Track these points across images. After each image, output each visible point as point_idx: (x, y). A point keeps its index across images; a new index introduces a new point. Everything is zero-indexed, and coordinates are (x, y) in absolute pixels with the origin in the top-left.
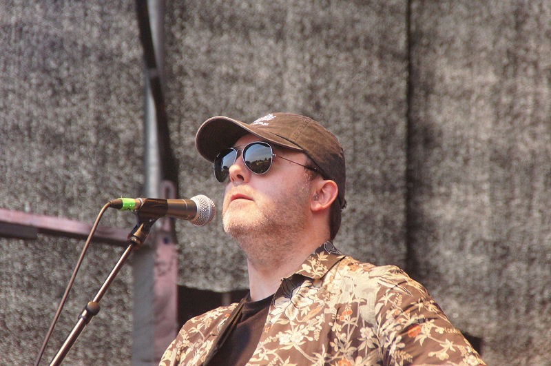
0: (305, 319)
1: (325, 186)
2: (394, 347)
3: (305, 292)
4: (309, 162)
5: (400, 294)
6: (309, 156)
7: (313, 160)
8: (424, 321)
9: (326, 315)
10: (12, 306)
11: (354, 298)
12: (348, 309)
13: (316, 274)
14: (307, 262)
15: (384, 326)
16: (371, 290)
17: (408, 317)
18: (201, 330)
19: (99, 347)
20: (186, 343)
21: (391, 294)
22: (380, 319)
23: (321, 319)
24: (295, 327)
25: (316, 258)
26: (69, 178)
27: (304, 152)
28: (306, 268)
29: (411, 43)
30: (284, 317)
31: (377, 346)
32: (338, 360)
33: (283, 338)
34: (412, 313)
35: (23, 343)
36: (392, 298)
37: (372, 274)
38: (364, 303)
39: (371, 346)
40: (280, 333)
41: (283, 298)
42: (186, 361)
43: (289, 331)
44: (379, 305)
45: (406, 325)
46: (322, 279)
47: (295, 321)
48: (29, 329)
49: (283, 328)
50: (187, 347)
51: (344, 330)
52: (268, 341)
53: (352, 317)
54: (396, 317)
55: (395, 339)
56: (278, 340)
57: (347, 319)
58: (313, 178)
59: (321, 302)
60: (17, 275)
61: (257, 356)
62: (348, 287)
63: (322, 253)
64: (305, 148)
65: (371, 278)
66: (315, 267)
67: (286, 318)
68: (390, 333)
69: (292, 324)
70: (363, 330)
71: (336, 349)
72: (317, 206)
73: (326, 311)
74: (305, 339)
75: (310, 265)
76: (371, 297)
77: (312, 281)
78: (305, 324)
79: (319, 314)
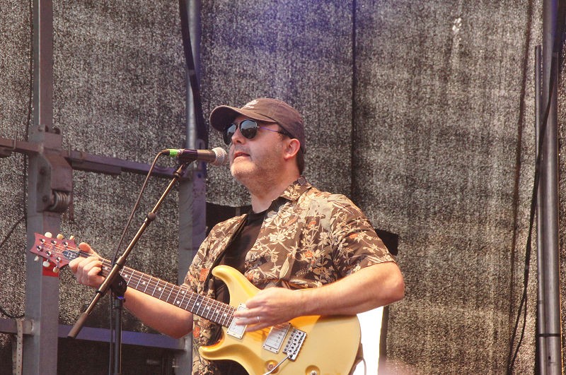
0: (286, 225)
1: (292, 143)
2: (341, 245)
3: (286, 209)
4: (281, 128)
5: (347, 213)
6: (280, 126)
7: (283, 128)
8: (360, 231)
9: (299, 224)
10: (108, 215)
11: (318, 214)
12: (314, 221)
13: (293, 197)
14: (287, 190)
15: (335, 232)
16: (329, 209)
17: (350, 228)
18: (224, 230)
19: (159, 240)
20: (214, 238)
21: (341, 213)
22: (332, 228)
23: (296, 226)
24: (280, 230)
25: (293, 187)
26: (142, 136)
27: (277, 123)
28: (287, 193)
29: (355, 54)
30: (273, 224)
31: (329, 244)
32: (304, 251)
33: (272, 237)
34: (352, 226)
35: (114, 237)
36: (341, 215)
37: (330, 199)
38: (324, 217)
39: (325, 244)
40: (271, 234)
41: (273, 212)
42: (214, 249)
43: (276, 233)
44: (333, 219)
45: (348, 232)
46: (297, 200)
47: (280, 227)
48: (117, 229)
49: (272, 231)
50: (215, 241)
51: (310, 233)
52: (263, 238)
53: (315, 225)
54: (343, 227)
55: (341, 241)
56: (269, 239)
57: (312, 227)
58: (283, 139)
59: (296, 214)
60: (110, 195)
61: (256, 247)
62: (314, 207)
63: (297, 185)
64: (277, 120)
65: (329, 201)
66: (293, 193)
67: (274, 225)
68: (338, 236)
69: (278, 228)
70: (321, 234)
71: (304, 245)
72: (288, 156)
73: (299, 221)
74: (286, 238)
75: (289, 191)
76: (328, 214)
77: (291, 202)
78: (286, 229)
79: (295, 223)
